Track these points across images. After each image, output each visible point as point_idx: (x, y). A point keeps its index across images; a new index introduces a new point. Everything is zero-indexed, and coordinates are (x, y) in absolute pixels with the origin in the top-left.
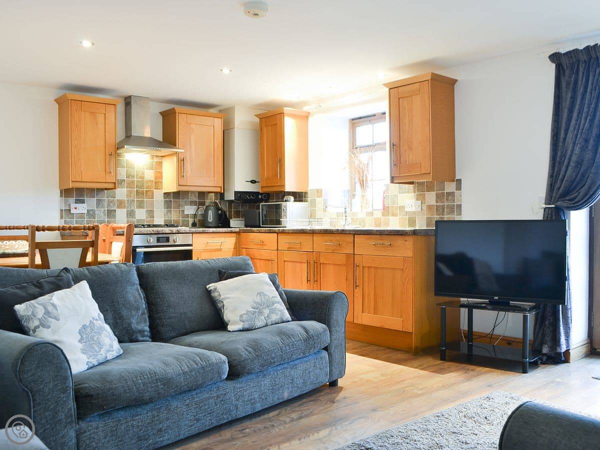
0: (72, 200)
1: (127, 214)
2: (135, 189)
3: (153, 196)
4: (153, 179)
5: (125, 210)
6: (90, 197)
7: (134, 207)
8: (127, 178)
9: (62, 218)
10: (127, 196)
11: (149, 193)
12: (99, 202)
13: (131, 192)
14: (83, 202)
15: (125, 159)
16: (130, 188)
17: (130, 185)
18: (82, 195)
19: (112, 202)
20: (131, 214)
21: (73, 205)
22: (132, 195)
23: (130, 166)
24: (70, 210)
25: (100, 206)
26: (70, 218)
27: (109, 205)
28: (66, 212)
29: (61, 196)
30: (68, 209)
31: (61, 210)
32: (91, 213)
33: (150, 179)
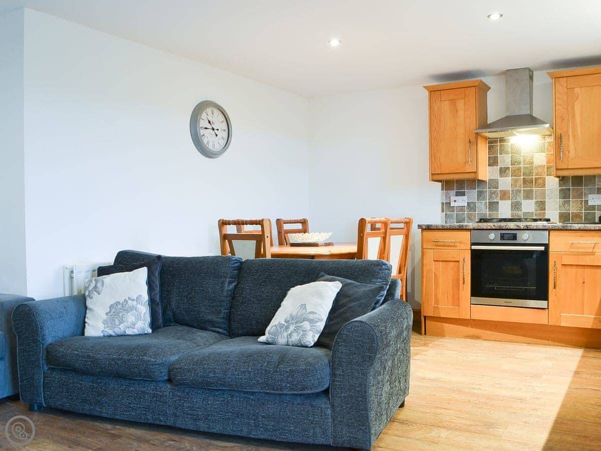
0: (452, 193)
1: (512, 206)
2: (522, 177)
3: (545, 185)
4: (544, 163)
5: (509, 202)
6: (471, 189)
7: (520, 198)
8: (512, 165)
9: (443, 211)
10: (512, 185)
11: (540, 181)
12: (480, 194)
13: (516, 180)
14: (463, 194)
15: (509, 144)
16: (515, 176)
17: (516, 173)
18: (463, 188)
19: (494, 193)
20: (516, 206)
21: (453, 198)
22: (518, 184)
23: (515, 152)
24: (450, 203)
25: (481, 198)
26: (451, 211)
27: (491, 197)
28: (446, 206)
29: (442, 189)
30: (449, 202)
31: (443, 204)
32: (472, 205)
33: (541, 164)
